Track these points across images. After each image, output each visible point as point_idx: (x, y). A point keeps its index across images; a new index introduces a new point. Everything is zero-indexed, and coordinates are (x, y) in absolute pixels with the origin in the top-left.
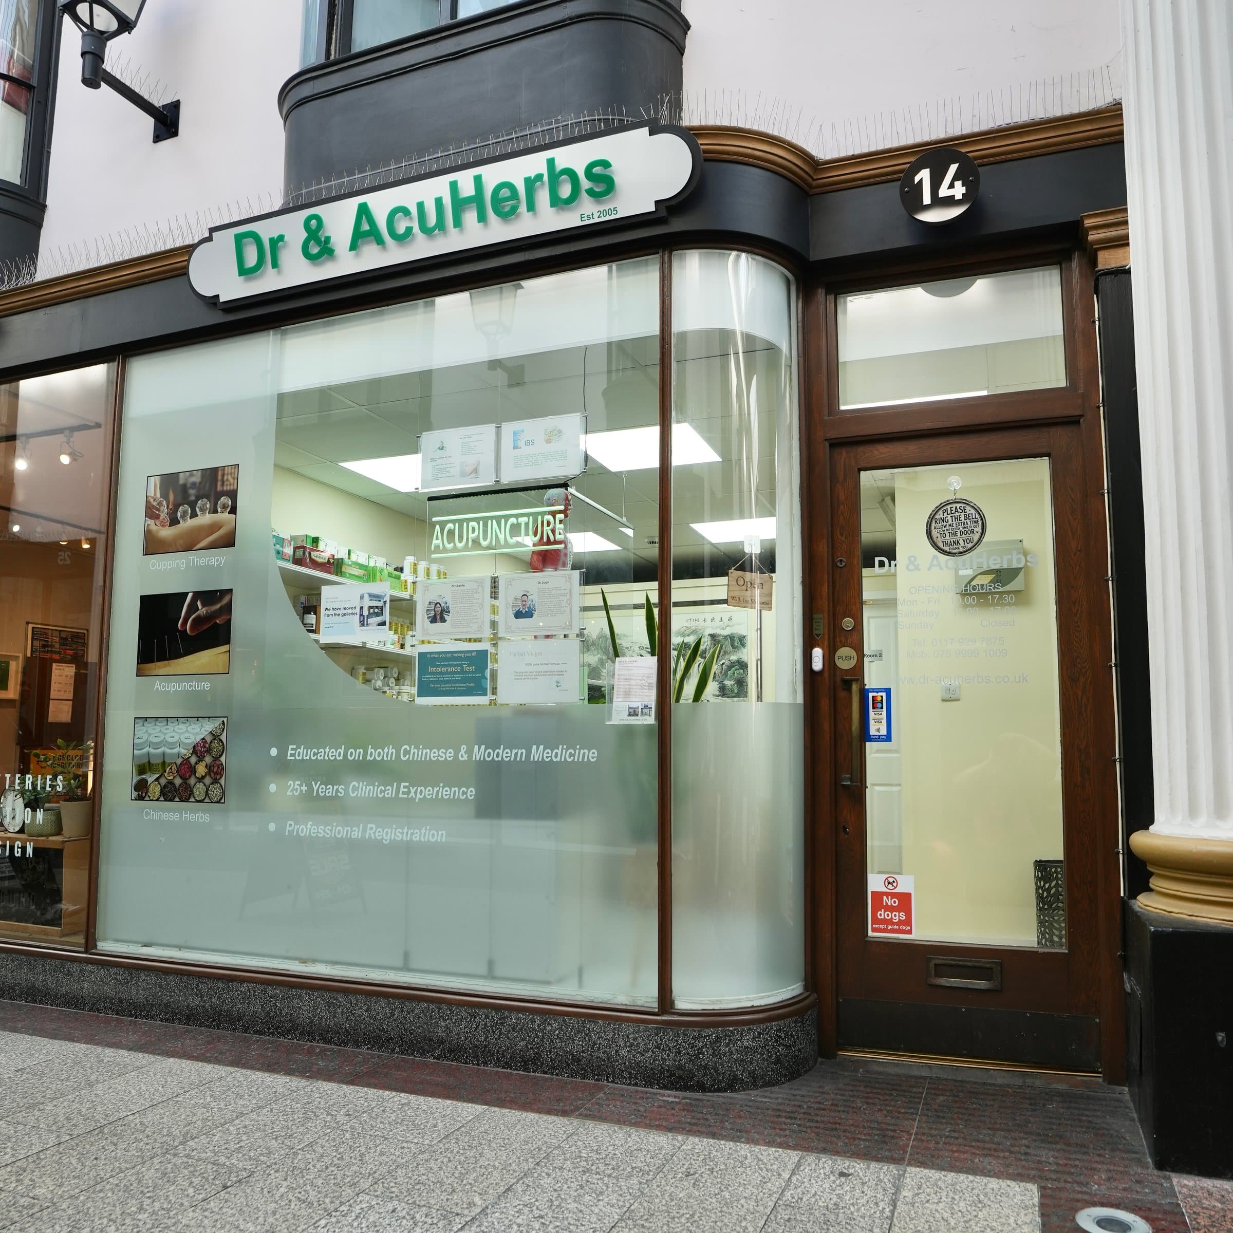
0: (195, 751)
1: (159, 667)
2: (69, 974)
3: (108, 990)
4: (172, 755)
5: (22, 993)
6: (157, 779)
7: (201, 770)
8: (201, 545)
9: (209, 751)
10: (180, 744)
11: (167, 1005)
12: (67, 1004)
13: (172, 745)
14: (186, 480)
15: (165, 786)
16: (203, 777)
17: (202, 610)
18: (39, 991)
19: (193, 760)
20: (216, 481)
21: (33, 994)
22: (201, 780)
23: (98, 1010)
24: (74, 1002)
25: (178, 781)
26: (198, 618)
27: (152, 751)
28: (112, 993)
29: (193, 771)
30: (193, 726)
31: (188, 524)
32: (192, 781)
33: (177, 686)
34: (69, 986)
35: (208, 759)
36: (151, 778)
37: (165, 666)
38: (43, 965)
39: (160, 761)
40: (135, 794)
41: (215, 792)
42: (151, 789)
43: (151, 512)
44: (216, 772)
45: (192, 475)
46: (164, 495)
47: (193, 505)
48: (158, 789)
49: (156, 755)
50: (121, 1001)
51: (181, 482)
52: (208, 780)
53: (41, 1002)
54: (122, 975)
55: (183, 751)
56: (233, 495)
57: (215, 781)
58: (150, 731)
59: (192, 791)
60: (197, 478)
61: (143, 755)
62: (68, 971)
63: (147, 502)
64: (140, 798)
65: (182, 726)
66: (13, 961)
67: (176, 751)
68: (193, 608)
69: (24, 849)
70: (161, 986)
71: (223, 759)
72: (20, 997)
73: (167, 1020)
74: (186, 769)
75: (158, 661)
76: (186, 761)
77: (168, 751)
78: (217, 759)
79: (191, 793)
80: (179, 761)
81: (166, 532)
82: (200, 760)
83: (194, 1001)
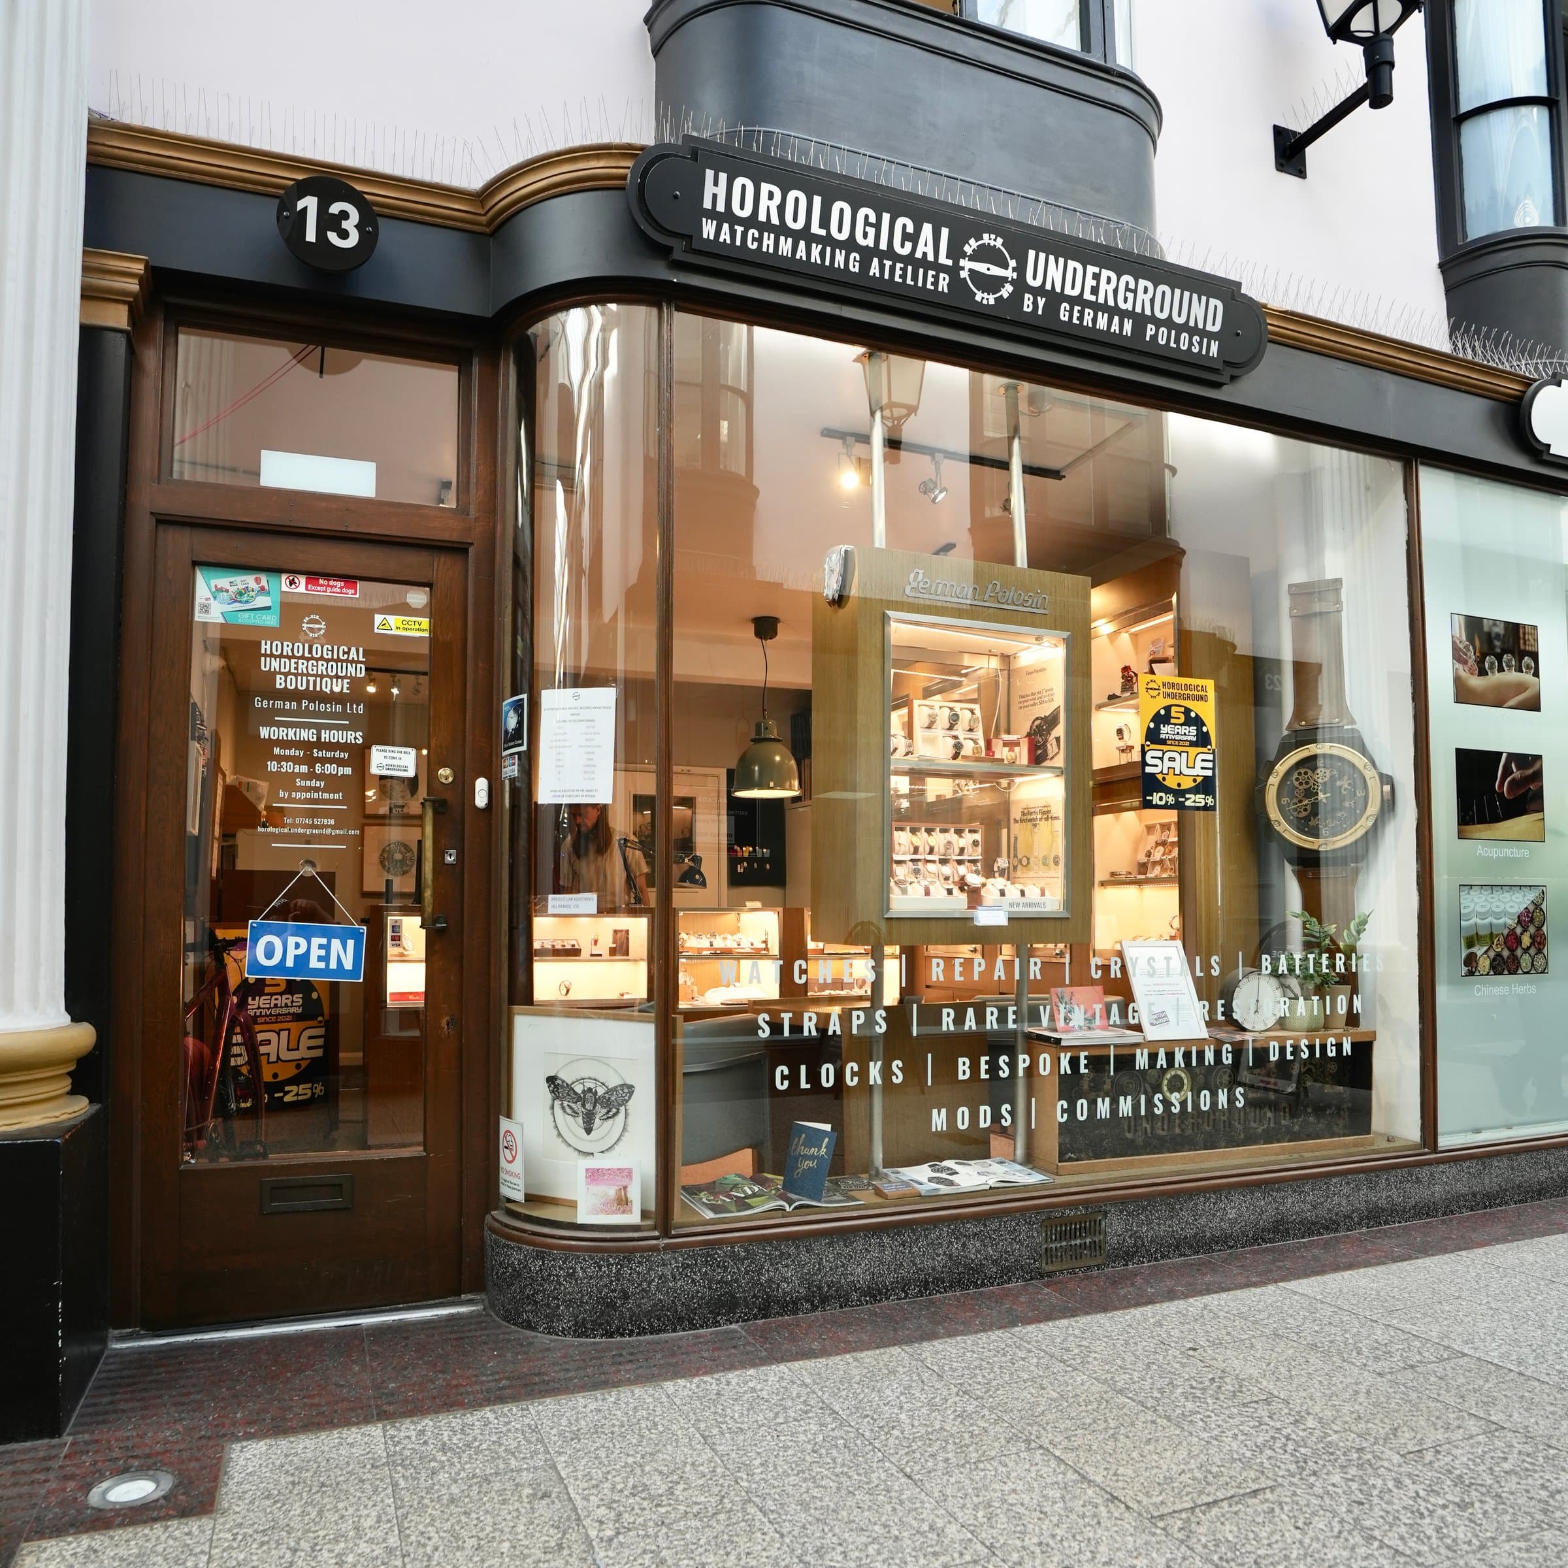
0: (1519, 922)
1: (1480, 831)
2: (1418, 1181)
3: (1462, 1188)
4: (1499, 925)
5: (1361, 1219)
6: (1486, 952)
7: (1526, 940)
8: (1512, 702)
9: (1532, 920)
10: (1505, 913)
11: (1519, 1187)
12: (1418, 1215)
13: (1497, 915)
14: (1490, 628)
15: (1494, 960)
16: (1529, 948)
17: (1517, 774)
18: (1383, 1210)
19: (1519, 930)
20: (1519, 638)
21: (1375, 1217)
22: (1526, 950)
23: (1452, 1212)
24: (1426, 1211)
25: (1506, 953)
26: (1513, 780)
27: (1479, 921)
28: (1465, 1190)
29: (1519, 941)
30: (1517, 895)
31: (1495, 677)
32: (1519, 952)
33: (1498, 852)
34: (1419, 1194)
35: (1532, 929)
36: (1479, 951)
37: (1486, 830)
38: (1387, 1179)
39: (1488, 932)
40: (1465, 970)
41: (1539, 962)
42: (1480, 963)
43: (1458, 655)
44: (1539, 942)
45: (1495, 625)
46: (1470, 639)
47: (1499, 658)
48: (1487, 963)
49: (1484, 926)
50: (1474, 1195)
51: (1486, 629)
52: (1533, 951)
53: (1386, 1223)
54: (1474, 1167)
55: (1509, 922)
56: (1535, 656)
57: (1540, 951)
58: (1476, 900)
59: (1519, 962)
60: (1500, 630)
61: (1470, 927)
62: (1417, 1178)
63: (1454, 643)
64: (1471, 973)
65: (1507, 895)
66: (1348, 1183)
67: (1502, 921)
68: (1507, 771)
69: (1339, 1046)
70: (1513, 1169)
71: (1544, 928)
72: (1359, 1224)
73: (1520, 1201)
74: (1512, 940)
75: (1479, 823)
76: (1512, 932)
77: (1495, 921)
78: (1539, 928)
79: (1519, 966)
80: (1506, 932)
81: (1476, 682)
82: (1525, 930)
83: (1543, 1174)
